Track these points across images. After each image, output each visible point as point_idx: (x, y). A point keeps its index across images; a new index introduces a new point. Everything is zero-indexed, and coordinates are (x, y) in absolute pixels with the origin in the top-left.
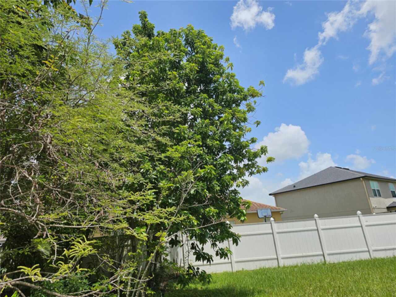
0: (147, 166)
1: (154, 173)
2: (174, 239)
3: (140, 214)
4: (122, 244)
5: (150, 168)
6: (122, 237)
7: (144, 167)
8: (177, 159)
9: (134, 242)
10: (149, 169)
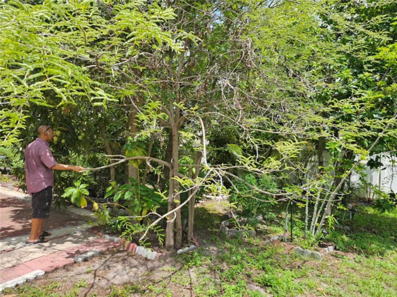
0: (345, 74)
1: (354, 82)
2: (374, 160)
3: (345, 124)
4: (306, 158)
5: (350, 76)
6: (306, 152)
7: (341, 75)
8: (392, 61)
9: (321, 159)
10: (348, 78)
